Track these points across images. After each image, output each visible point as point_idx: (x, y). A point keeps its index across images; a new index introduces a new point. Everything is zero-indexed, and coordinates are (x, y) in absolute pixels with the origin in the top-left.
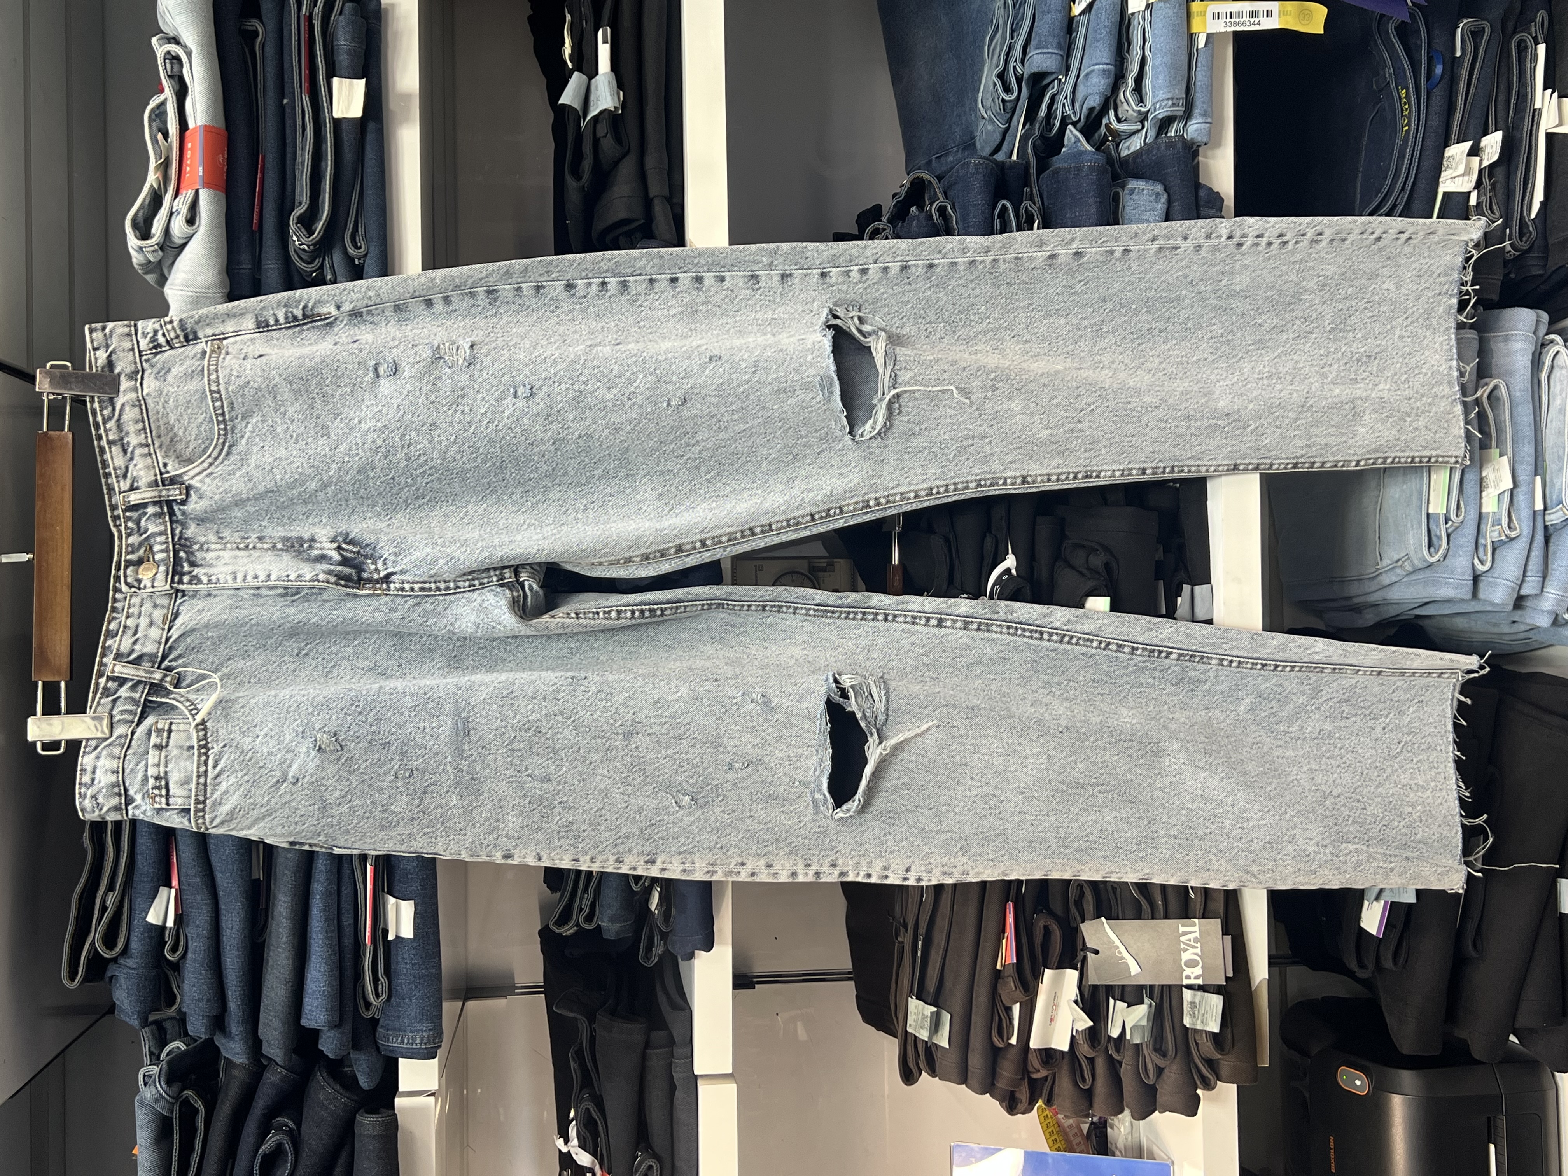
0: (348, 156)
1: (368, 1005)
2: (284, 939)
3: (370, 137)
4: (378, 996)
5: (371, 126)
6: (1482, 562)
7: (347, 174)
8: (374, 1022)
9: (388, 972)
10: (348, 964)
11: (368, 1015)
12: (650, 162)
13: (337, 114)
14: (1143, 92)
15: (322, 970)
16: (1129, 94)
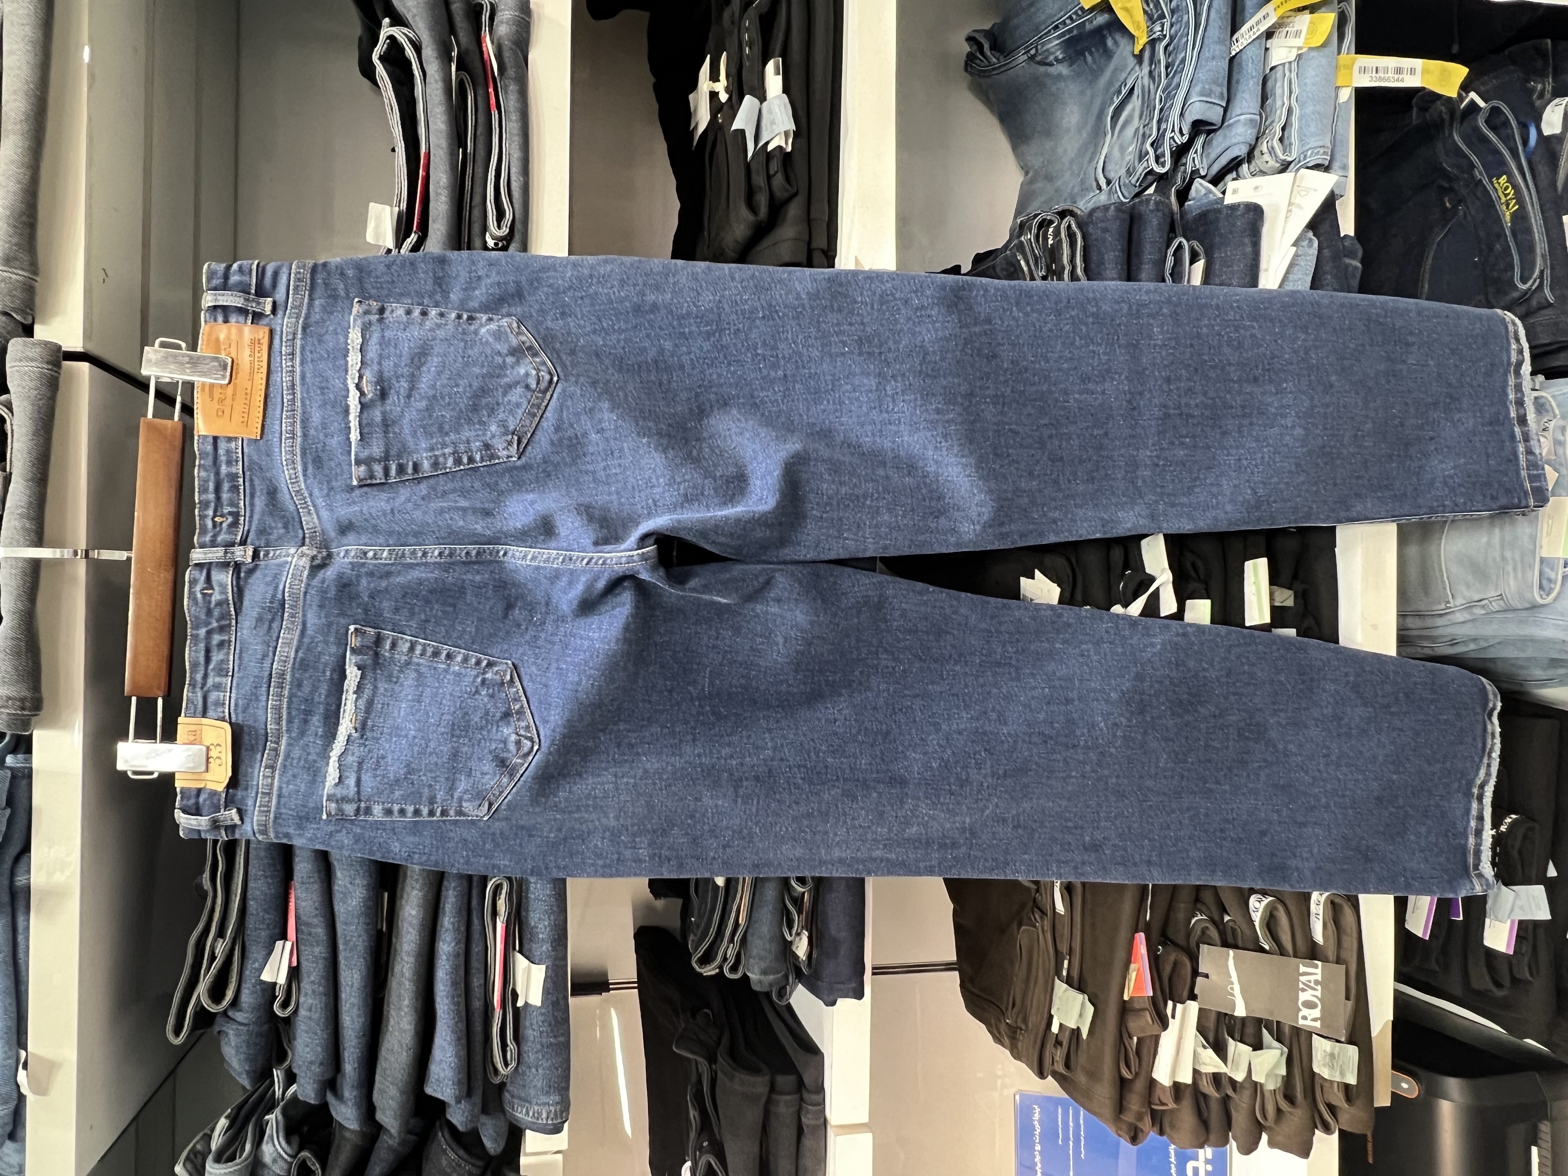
1: (496, 1071)
2: (406, 1002)
4: (506, 1064)
8: (503, 1085)
9: (517, 1037)
10: (476, 1031)
11: (497, 1081)
14: (1286, 142)
15: (448, 1039)
16: (1276, 143)
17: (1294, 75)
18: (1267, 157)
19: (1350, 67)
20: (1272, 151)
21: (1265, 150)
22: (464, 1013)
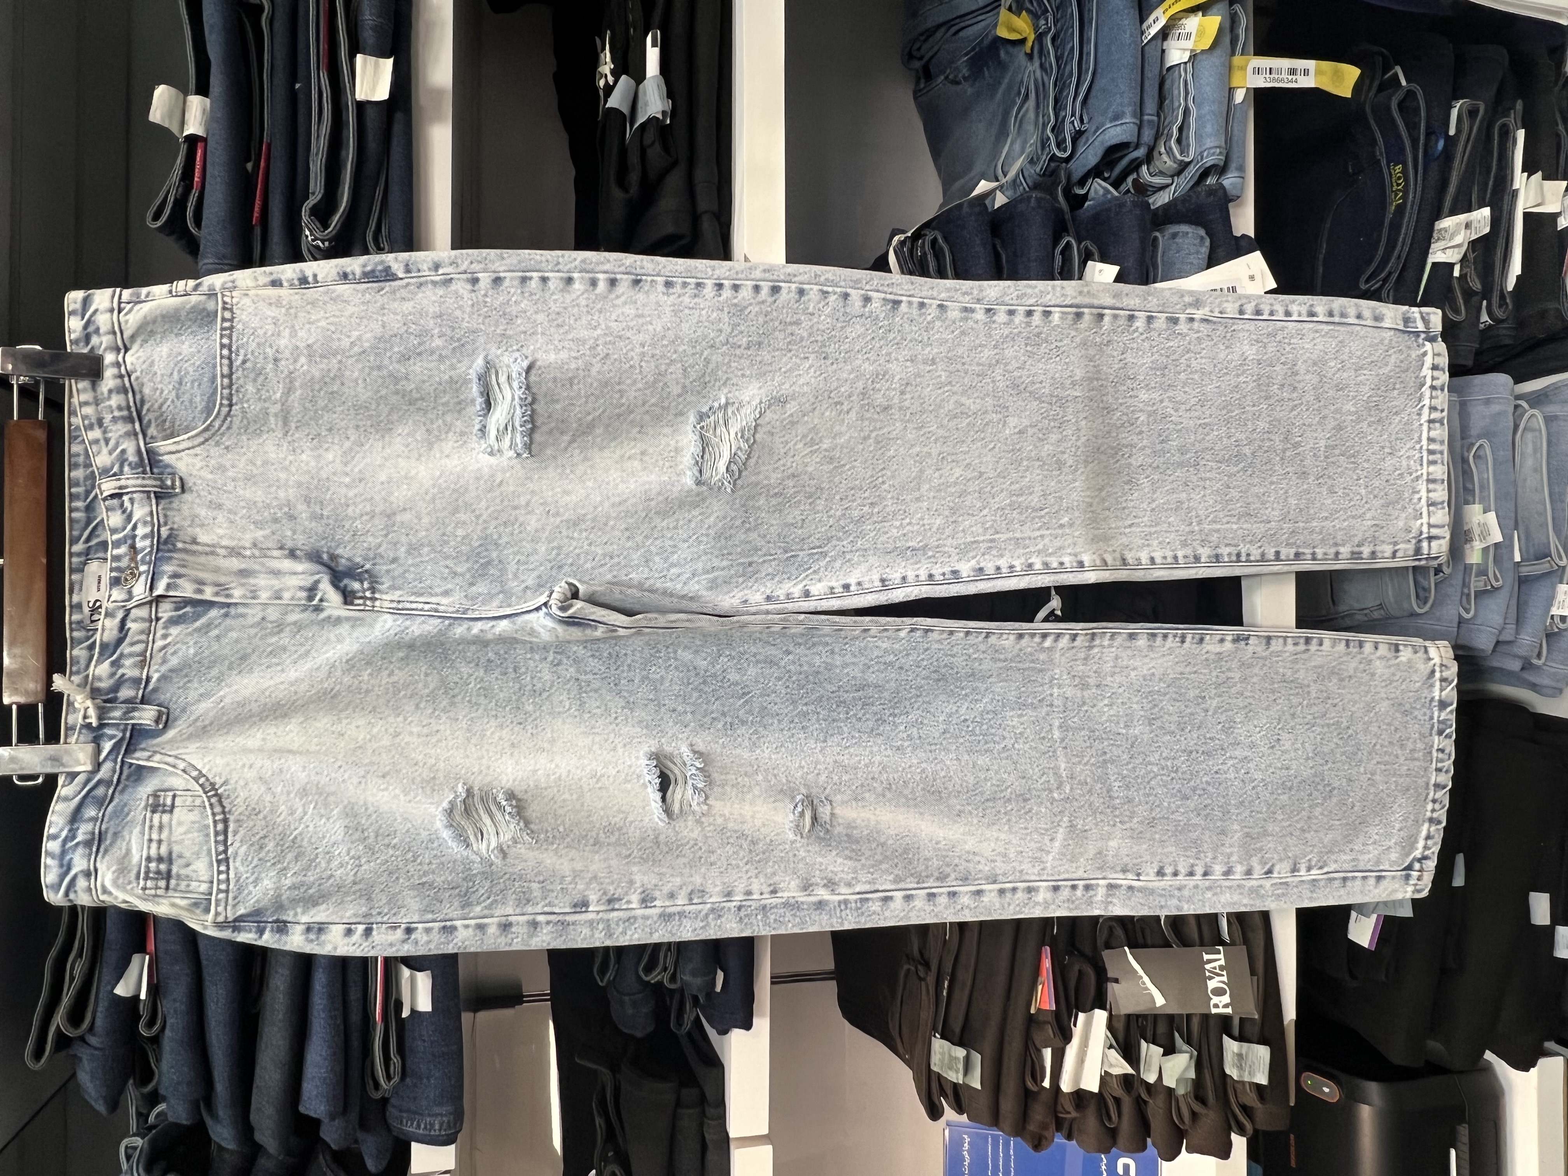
0: (373, 145)
1: (377, 1085)
2: (280, 1016)
3: (397, 128)
4: (389, 1077)
5: (399, 116)
6: (1467, 611)
7: (370, 167)
8: (385, 1101)
9: (401, 1051)
10: (355, 1043)
11: (377, 1096)
12: (700, 174)
13: (360, 96)
14: (1184, 143)
15: (324, 1053)
16: (1173, 143)
17: (1189, 77)
18: (1165, 157)
19: (1244, 68)
20: (1169, 152)
21: (1163, 150)
22: (342, 1027)
